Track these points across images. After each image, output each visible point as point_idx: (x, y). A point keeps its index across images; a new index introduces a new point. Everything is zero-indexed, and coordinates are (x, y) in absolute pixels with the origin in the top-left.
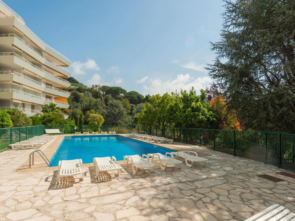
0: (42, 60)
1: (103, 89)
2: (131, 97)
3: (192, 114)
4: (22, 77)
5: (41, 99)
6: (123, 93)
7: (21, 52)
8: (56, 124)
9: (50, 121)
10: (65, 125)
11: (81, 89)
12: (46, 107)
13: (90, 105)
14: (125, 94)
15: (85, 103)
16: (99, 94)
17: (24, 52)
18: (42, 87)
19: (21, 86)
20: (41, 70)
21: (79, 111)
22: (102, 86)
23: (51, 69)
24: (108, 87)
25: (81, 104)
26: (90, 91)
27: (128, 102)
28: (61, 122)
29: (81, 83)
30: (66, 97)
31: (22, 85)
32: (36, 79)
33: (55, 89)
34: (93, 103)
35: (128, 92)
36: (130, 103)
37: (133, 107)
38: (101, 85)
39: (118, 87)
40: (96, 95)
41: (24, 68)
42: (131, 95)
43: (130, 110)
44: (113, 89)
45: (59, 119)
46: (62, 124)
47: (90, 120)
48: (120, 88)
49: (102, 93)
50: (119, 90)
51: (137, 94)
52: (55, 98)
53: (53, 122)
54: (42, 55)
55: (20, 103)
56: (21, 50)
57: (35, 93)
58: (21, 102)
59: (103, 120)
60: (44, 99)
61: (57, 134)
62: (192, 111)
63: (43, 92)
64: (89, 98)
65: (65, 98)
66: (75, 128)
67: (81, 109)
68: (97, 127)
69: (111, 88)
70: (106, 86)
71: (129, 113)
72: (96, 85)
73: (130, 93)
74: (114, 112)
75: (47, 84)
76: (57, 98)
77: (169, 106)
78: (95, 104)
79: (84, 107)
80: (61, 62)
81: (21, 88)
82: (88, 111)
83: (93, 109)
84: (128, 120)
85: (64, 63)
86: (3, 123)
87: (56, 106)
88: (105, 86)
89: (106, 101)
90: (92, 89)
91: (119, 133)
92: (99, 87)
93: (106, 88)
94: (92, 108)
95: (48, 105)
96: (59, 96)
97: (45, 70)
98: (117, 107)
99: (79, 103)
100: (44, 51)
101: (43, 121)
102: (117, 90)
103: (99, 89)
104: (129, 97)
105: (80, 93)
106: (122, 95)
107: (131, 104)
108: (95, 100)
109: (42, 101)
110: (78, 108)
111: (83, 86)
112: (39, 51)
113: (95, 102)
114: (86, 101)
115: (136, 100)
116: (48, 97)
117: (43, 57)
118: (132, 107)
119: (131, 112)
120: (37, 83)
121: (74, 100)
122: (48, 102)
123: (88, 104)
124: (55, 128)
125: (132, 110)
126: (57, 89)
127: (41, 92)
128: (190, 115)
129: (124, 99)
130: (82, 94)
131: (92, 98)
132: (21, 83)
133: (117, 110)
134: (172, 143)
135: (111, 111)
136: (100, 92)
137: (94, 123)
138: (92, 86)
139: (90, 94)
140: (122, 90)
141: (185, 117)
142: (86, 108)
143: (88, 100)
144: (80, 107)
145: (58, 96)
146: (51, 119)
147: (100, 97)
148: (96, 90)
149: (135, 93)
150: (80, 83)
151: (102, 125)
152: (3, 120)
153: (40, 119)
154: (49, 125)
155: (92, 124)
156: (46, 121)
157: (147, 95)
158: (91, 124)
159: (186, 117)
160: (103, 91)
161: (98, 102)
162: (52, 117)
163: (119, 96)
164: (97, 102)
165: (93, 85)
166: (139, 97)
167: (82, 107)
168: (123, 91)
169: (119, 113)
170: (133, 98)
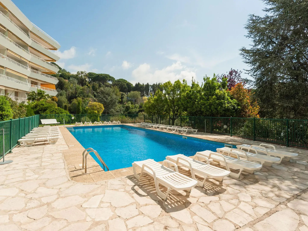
0: (29, 41)
1: (90, 76)
2: (120, 84)
3: (217, 102)
4: (6, 59)
5: (27, 84)
6: (111, 80)
7: (5, 30)
8: (50, 113)
9: (45, 110)
10: (61, 114)
11: (65, 76)
12: (33, 94)
13: (76, 93)
14: (113, 81)
15: (71, 91)
16: (85, 81)
17: (8, 30)
18: (28, 72)
19: (4, 69)
20: (27, 52)
21: (64, 99)
22: (89, 73)
23: (39, 51)
24: (94, 74)
25: (66, 91)
26: (75, 78)
27: (118, 90)
28: (56, 110)
29: (64, 69)
30: (54, 83)
31: (6, 68)
32: (21, 62)
33: (42, 74)
34: (79, 91)
35: (116, 79)
36: (120, 91)
37: (124, 96)
38: (87, 72)
39: (106, 75)
40: (82, 82)
41: (7, 49)
42: (121, 83)
43: (121, 99)
44: (101, 76)
45: (53, 107)
46: (58, 113)
47: (88, 108)
48: (108, 75)
49: (88, 80)
50: (107, 77)
51: (126, 82)
52: (41, 84)
53: (47, 110)
54: (28, 35)
55: (2, 89)
56: (5, 28)
57: (20, 78)
58: (4, 88)
59: (103, 108)
60: (29, 85)
61: (55, 125)
62: (218, 99)
63: (29, 77)
64: (74, 85)
65: (52, 84)
66: (73, 118)
67: (66, 97)
68: (97, 117)
69: (99, 75)
70: (93, 73)
71: (120, 102)
72: (81, 72)
73: (119, 81)
74: (106, 100)
75: (33, 68)
76: (44, 84)
77: (186, 94)
78: (81, 92)
79: (69, 95)
80: (49, 44)
81: (4, 72)
82: (75, 99)
83: (79, 97)
84: (119, 109)
85: (52, 46)
86: (3, 112)
87: (45, 94)
88: (91, 73)
89: (94, 88)
90: (77, 75)
91: (125, 123)
92: (85, 74)
93: (93, 75)
94: (78, 95)
95: (36, 92)
96: (47, 82)
97: (31, 52)
98: (109, 95)
99: (64, 91)
100: (30, 31)
101: (35, 110)
102: (105, 77)
103: (85, 75)
104: (118, 85)
105: (65, 80)
106: (110, 83)
107: (121, 93)
108: (81, 87)
109: (27, 87)
110: (63, 96)
111: (67, 72)
112: (26, 30)
113: (81, 89)
114: (71, 89)
115: (125, 88)
116: (34, 83)
117: (29, 38)
118: (122, 95)
119: (122, 100)
120: (22, 66)
121: (58, 87)
122: (36, 89)
123: (74, 92)
124: (51, 117)
125: (122, 98)
126: (44, 75)
127: (27, 78)
128: (216, 103)
129: (114, 87)
130: (67, 81)
131: (78, 86)
132: (5, 66)
133: (109, 98)
134: (197, 133)
135: (102, 99)
136: (86, 79)
137: (94, 112)
138: (77, 73)
139: (76, 81)
140: (110, 77)
141: (208, 105)
142: (71, 96)
143: (73, 87)
144: (65, 95)
145: (45, 82)
146: (45, 107)
147: (85, 84)
148: (81, 77)
149: (124, 81)
150: (62, 69)
151: (102, 114)
152: (2, 109)
153: (32, 108)
154: (44, 114)
155: (92, 113)
156: (39, 110)
157: (137, 83)
158: (90, 113)
159: (210, 105)
160: (89, 78)
161: (85, 90)
162: (45, 106)
163: (107, 84)
164: (83, 89)
165: (78, 71)
166: (129, 85)
167: (67, 95)
168: (112, 79)
169: (112, 101)
170: (122, 86)
